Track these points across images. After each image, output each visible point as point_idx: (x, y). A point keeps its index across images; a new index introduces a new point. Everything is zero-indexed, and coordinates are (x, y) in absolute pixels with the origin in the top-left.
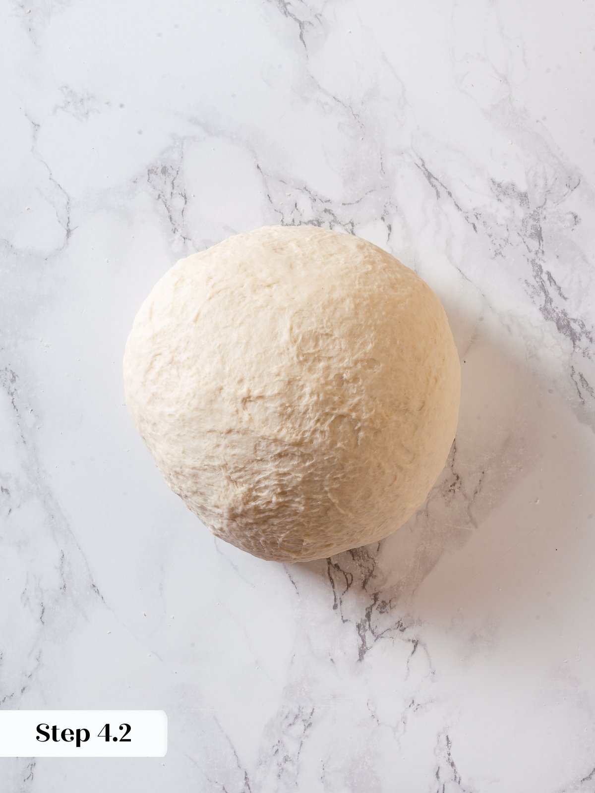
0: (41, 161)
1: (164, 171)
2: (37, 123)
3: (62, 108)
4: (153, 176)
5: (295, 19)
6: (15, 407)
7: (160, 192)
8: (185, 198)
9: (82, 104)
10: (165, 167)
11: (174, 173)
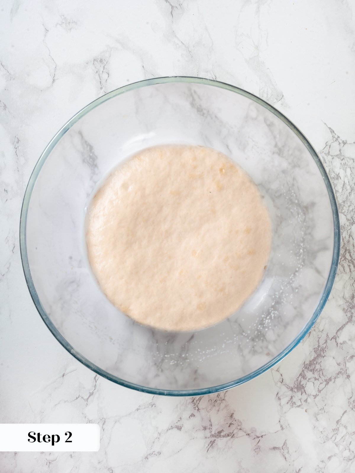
0: (46, 47)
1: (101, 61)
2: (47, 29)
3: (60, 24)
4: (96, 62)
5: (170, 4)
6: (17, 154)
7: (97, 70)
8: (109, 75)
9: (69, 24)
10: (102, 59)
11: (105, 63)
